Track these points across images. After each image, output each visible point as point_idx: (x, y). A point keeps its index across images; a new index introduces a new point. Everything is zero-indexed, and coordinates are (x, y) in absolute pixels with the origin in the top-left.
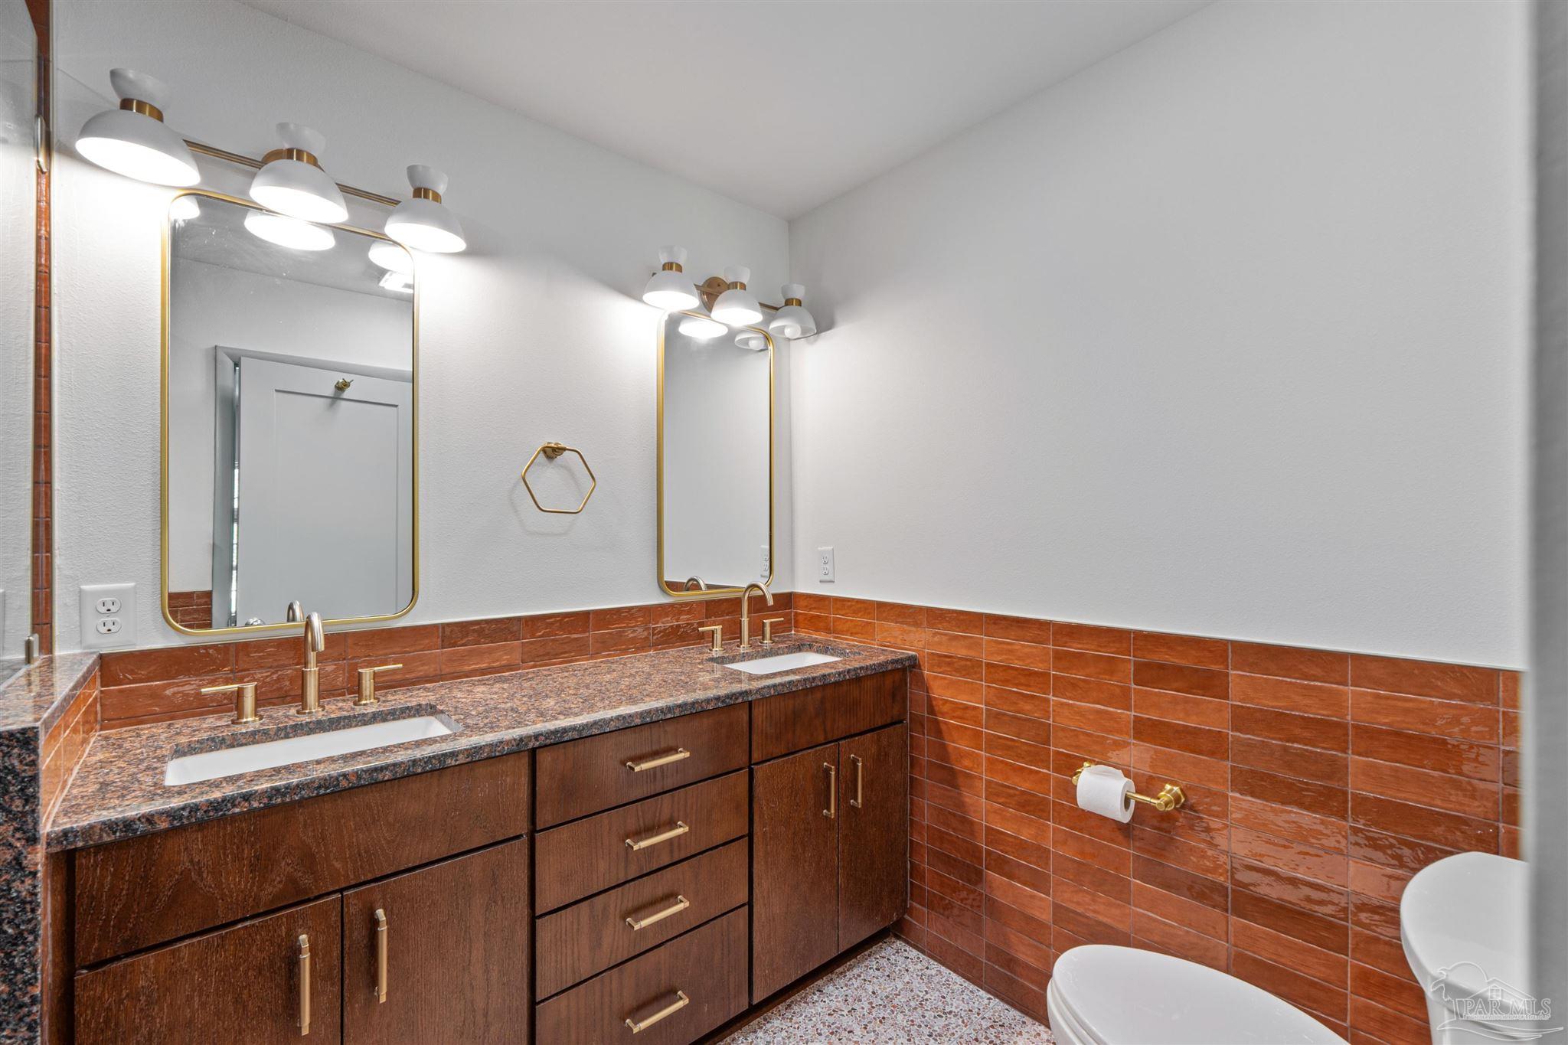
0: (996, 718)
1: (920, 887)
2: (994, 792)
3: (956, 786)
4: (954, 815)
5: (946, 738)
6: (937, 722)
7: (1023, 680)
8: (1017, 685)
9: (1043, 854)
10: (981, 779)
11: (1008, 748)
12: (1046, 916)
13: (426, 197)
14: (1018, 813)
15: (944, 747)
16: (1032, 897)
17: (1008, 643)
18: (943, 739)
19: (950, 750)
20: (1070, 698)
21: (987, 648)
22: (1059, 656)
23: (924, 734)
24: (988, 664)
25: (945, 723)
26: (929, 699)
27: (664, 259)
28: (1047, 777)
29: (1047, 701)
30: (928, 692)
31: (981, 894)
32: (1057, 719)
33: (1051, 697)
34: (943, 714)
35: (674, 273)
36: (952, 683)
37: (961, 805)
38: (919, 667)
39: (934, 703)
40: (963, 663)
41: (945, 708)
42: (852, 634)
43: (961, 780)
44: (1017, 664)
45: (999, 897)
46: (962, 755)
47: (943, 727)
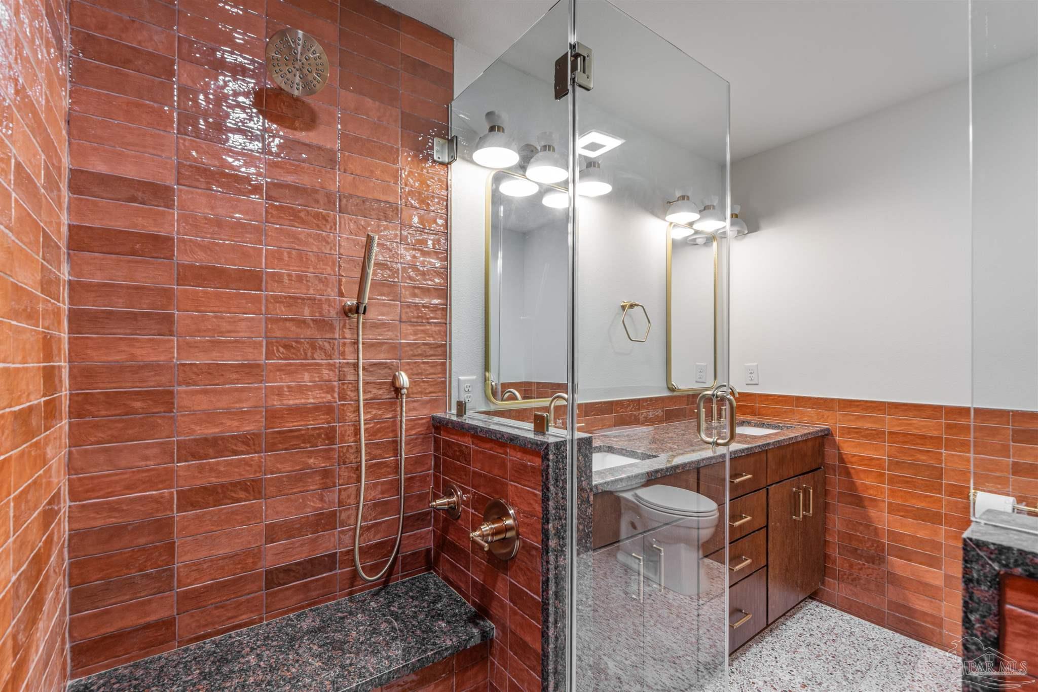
0: (895, 465)
1: (833, 568)
2: (893, 509)
3: (864, 507)
4: (861, 524)
5: (853, 476)
6: (847, 468)
7: (919, 441)
8: (914, 445)
9: (936, 546)
10: (884, 501)
11: (908, 482)
12: (940, 582)
13: (594, 166)
14: (915, 521)
15: (853, 483)
16: (927, 571)
17: (907, 420)
18: (852, 478)
19: (857, 484)
20: (960, 452)
21: (889, 423)
22: (949, 427)
23: (835, 476)
24: (890, 433)
25: (854, 468)
26: (840, 455)
27: (678, 194)
28: (940, 500)
29: (941, 453)
30: (839, 450)
31: (884, 571)
32: (948, 464)
33: (943, 451)
34: (852, 463)
35: (686, 201)
36: (860, 444)
37: (867, 517)
38: (832, 435)
39: (844, 456)
40: (868, 432)
41: (853, 460)
42: (774, 416)
43: (866, 503)
44: (915, 431)
45: (899, 572)
46: (867, 487)
47: (852, 471)
